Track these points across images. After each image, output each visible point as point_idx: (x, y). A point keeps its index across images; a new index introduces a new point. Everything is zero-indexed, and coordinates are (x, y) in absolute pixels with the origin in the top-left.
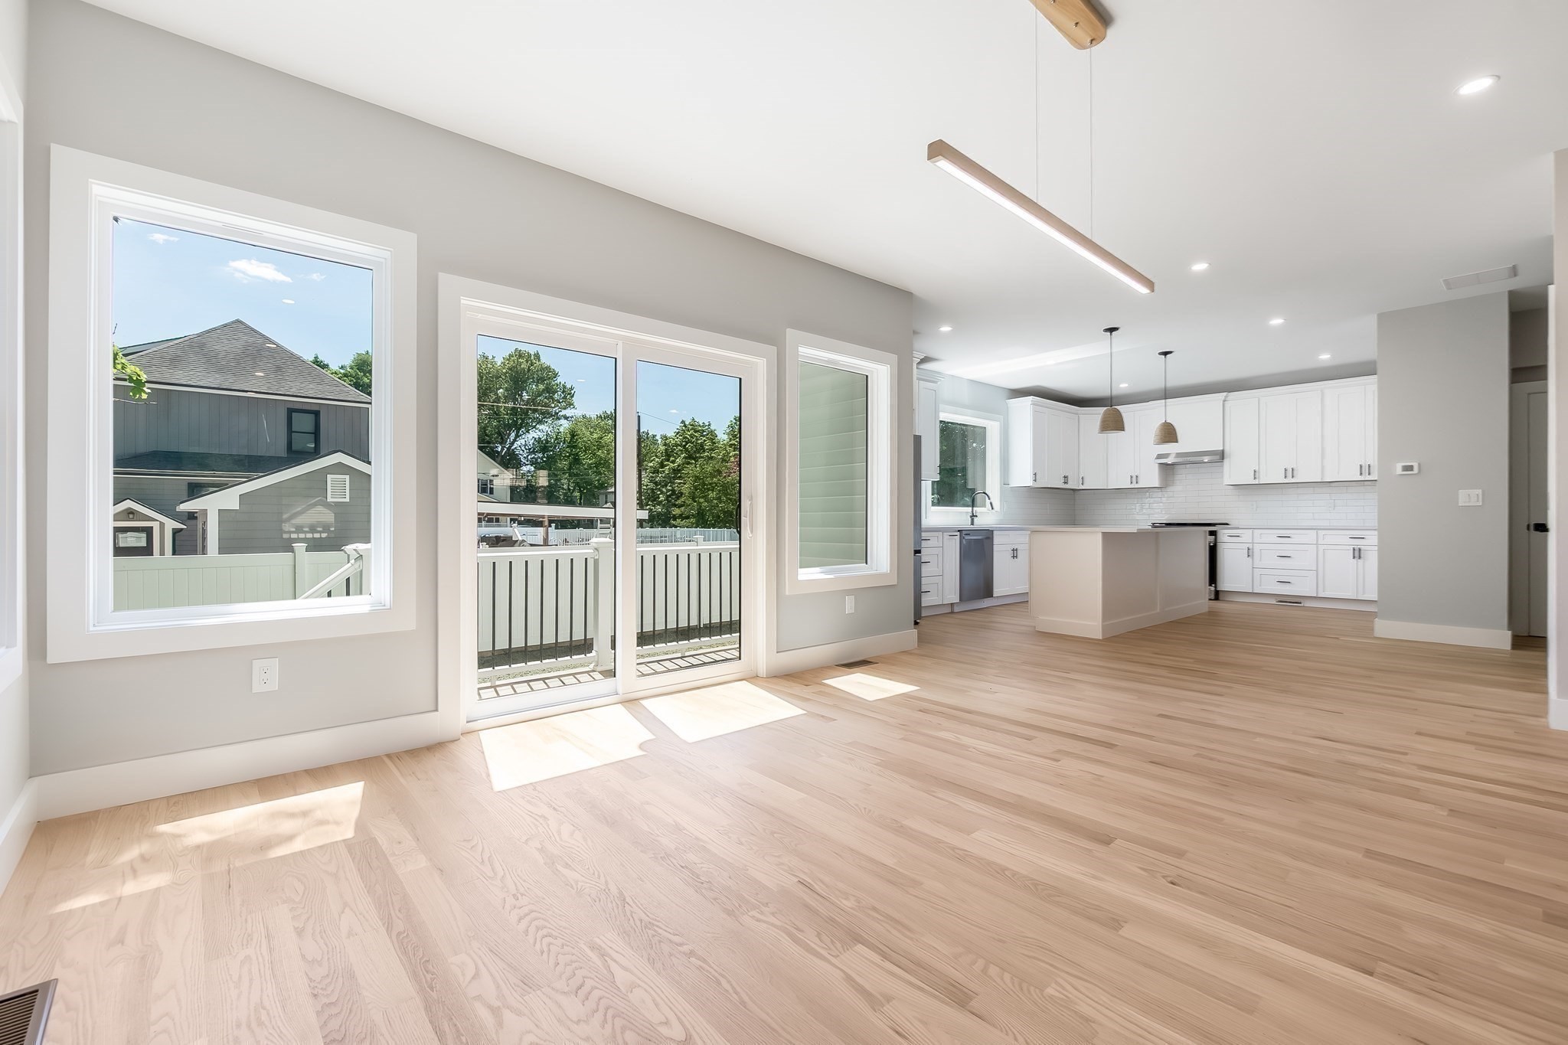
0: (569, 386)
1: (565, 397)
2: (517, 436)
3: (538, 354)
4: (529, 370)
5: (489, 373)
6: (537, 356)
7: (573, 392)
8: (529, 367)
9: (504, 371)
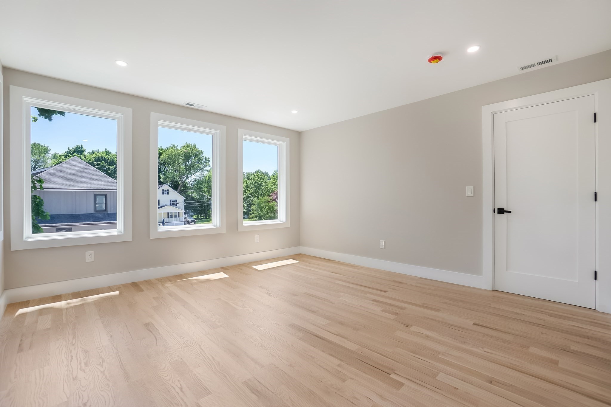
0: (207, 157)
1: (206, 162)
2: (187, 178)
3: (195, 145)
4: (191, 152)
5: (175, 154)
6: (195, 146)
7: (209, 160)
8: (191, 151)
9: (181, 153)
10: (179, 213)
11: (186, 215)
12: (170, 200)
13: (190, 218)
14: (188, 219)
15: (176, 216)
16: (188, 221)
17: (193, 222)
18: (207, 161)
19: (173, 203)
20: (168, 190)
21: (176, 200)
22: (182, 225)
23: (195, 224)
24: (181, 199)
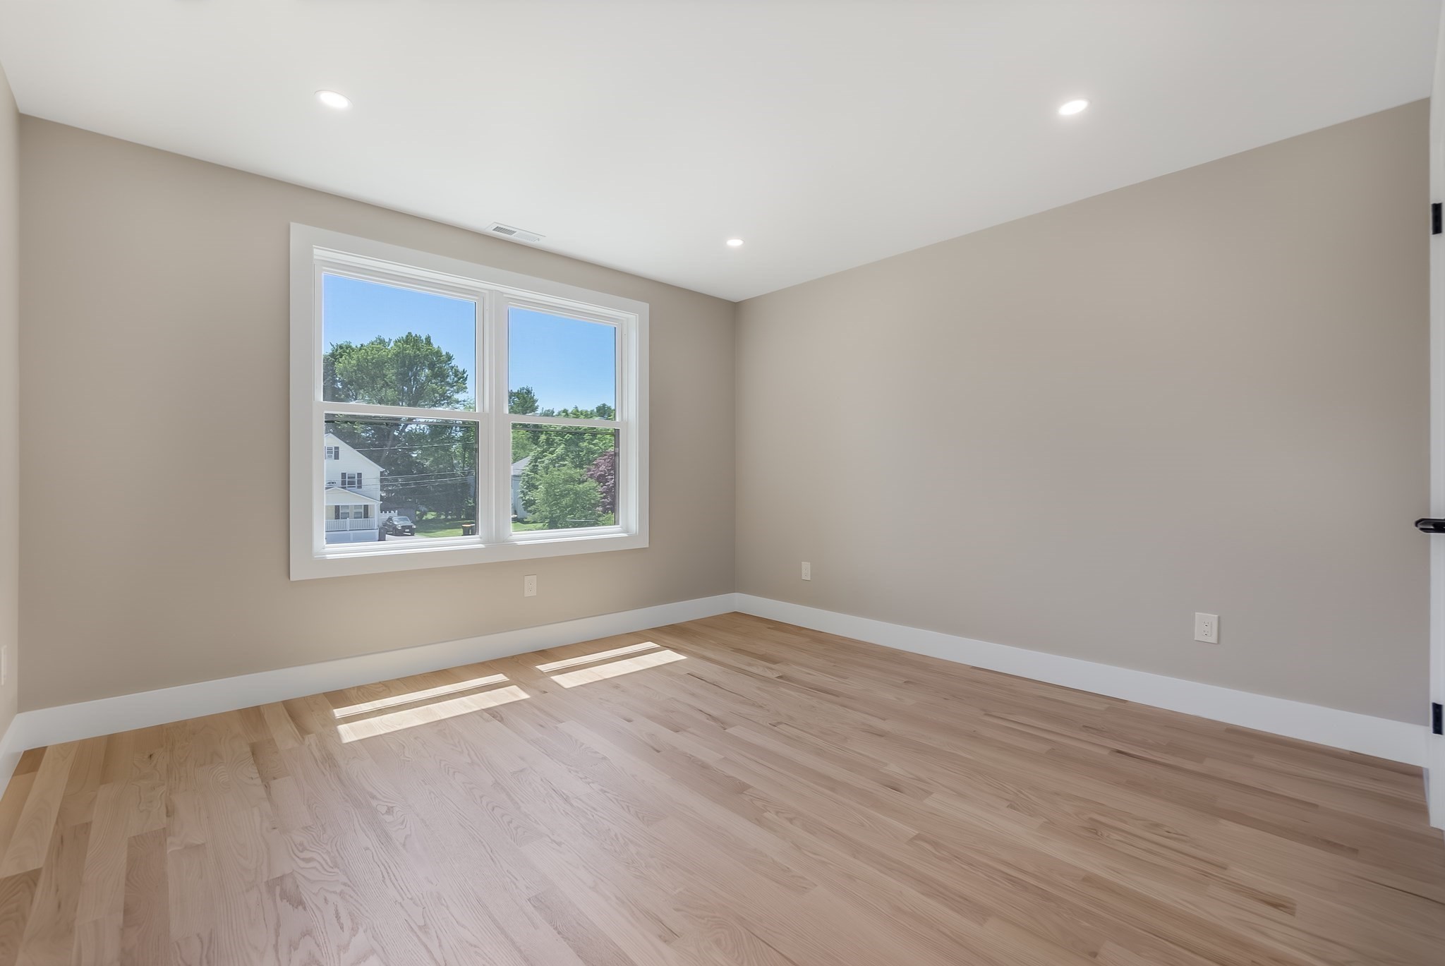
10: (366, 507)
11: (390, 512)
12: (344, 475)
13: (401, 520)
14: (396, 523)
15: (357, 516)
16: (395, 528)
17: (408, 530)
18: (461, 378)
19: (351, 482)
20: (337, 448)
21: (360, 475)
22: (372, 539)
23: (413, 535)
24: (371, 472)
